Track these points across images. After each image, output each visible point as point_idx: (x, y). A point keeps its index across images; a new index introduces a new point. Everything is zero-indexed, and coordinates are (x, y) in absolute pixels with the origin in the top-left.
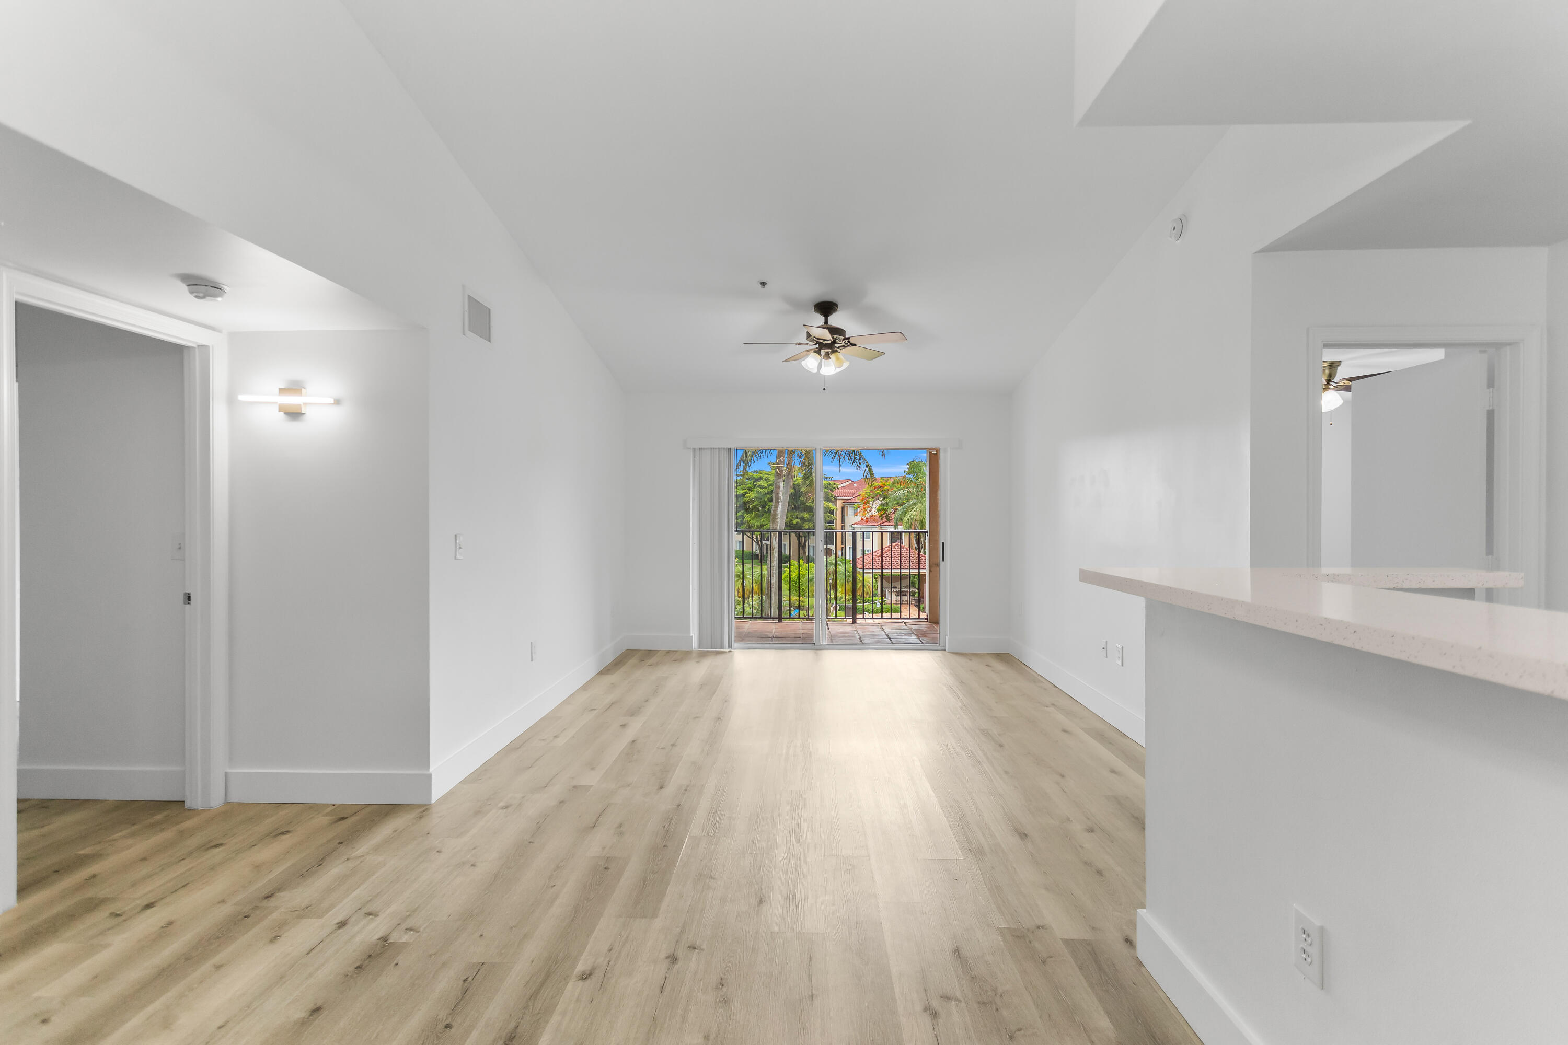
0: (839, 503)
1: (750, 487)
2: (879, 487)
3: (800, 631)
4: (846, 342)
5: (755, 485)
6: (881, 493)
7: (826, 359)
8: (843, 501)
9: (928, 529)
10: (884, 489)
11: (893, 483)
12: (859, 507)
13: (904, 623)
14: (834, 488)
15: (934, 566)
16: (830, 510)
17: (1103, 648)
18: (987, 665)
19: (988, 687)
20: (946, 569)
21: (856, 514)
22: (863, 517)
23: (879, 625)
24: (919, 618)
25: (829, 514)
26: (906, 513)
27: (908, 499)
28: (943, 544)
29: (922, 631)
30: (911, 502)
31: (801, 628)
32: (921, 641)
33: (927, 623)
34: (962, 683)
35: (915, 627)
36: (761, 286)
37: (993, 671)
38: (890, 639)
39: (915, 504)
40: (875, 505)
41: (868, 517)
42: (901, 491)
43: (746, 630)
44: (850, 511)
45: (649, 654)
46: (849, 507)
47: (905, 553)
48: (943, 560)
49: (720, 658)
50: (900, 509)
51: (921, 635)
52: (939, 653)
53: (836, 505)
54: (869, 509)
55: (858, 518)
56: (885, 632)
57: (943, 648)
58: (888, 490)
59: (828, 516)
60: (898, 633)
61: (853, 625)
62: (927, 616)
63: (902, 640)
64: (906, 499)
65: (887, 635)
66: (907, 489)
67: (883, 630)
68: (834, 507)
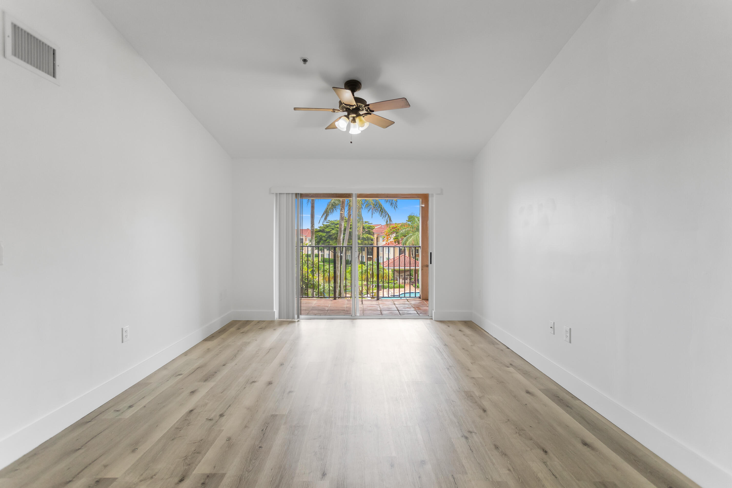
0: (375, 236)
1: (333, 228)
2: (394, 228)
3: (345, 306)
4: (367, 109)
5: (335, 227)
6: (395, 230)
7: (353, 123)
8: (377, 235)
9: (420, 245)
10: (397, 229)
11: (401, 226)
12: (385, 237)
13: (407, 300)
14: (373, 228)
15: (425, 266)
16: (371, 239)
17: (551, 327)
18: (460, 330)
19: (463, 349)
20: (433, 268)
21: (383, 241)
22: (387, 242)
23: (392, 301)
24: (415, 297)
25: (370, 241)
26: (407, 240)
27: (408, 233)
28: (431, 253)
29: (417, 305)
30: (410, 235)
31: (346, 303)
32: (417, 312)
33: (420, 300)
34: (445, 345)
35: (413, 302)
36: (303, 62)
37: (464, 335)
38: (398, 310)
39: (411, 236)
40: (392, 236)
41: (389, 242)
42: (404, 230)
43: (313, 305)
44: (381, 239)
45: (247, 323)
46: (380, 238)
47: (407, 260)
48: (431, 263)
49: (292, 325)
50: (405, 238)
51: (417, 308)
52: (428, 321)
53: (374, 237)
54: (389, 238)
55: (384, 243)
56: (395, 306)
57: (431, 318)
58: (398, 229)
59: (370, 242)
60: (404, 306)
61: (377, 301)
62: (420, 295)
63: (406, 312)
64: (407, 233)
65: (397, 308)
66: (407, 229)
67: (395, 304)
68: (373, 238)
